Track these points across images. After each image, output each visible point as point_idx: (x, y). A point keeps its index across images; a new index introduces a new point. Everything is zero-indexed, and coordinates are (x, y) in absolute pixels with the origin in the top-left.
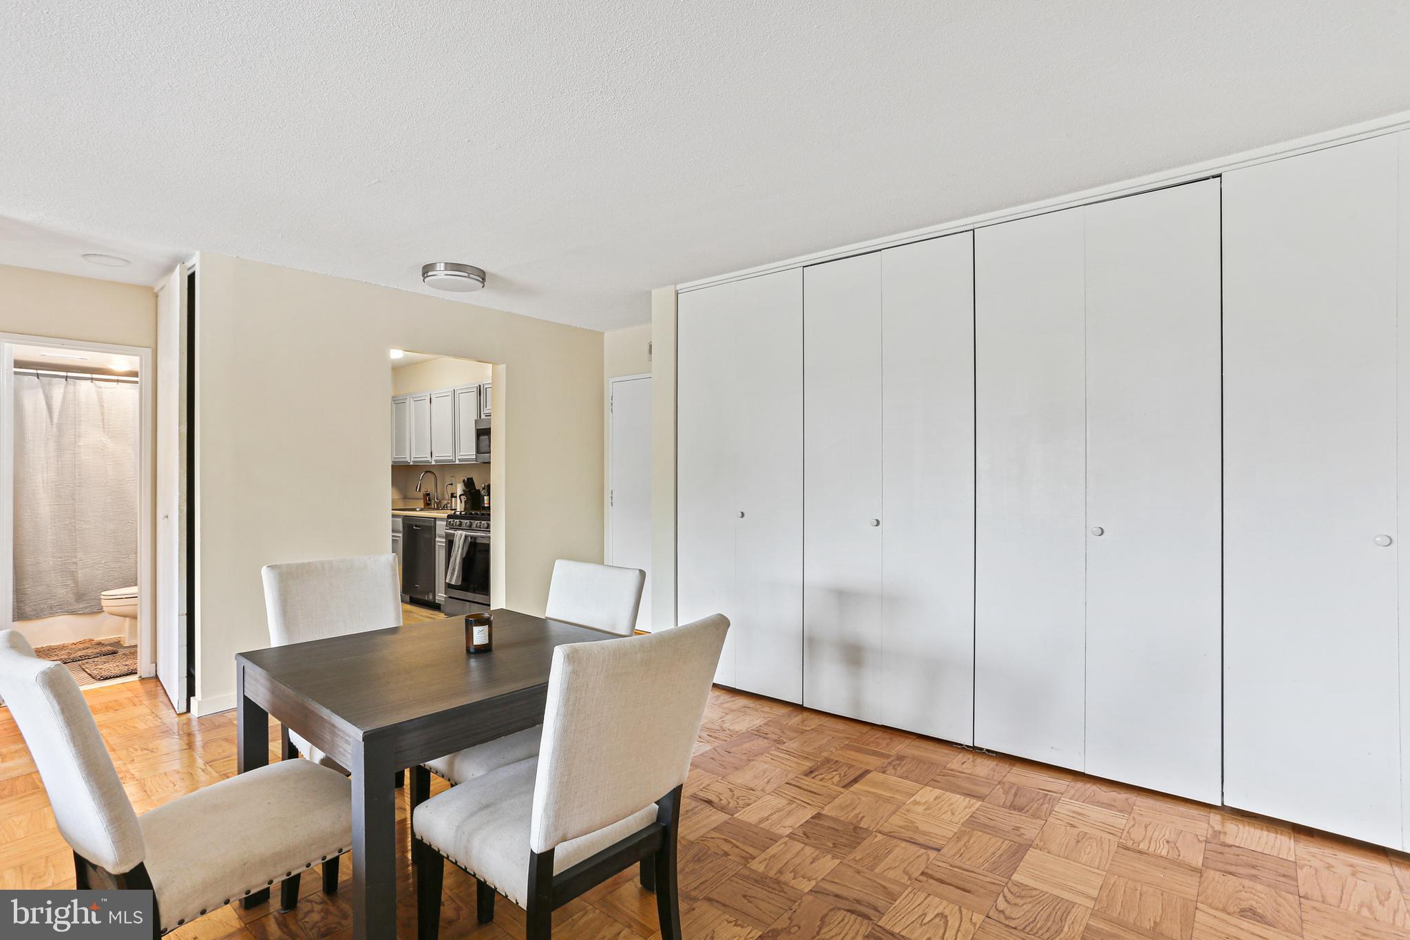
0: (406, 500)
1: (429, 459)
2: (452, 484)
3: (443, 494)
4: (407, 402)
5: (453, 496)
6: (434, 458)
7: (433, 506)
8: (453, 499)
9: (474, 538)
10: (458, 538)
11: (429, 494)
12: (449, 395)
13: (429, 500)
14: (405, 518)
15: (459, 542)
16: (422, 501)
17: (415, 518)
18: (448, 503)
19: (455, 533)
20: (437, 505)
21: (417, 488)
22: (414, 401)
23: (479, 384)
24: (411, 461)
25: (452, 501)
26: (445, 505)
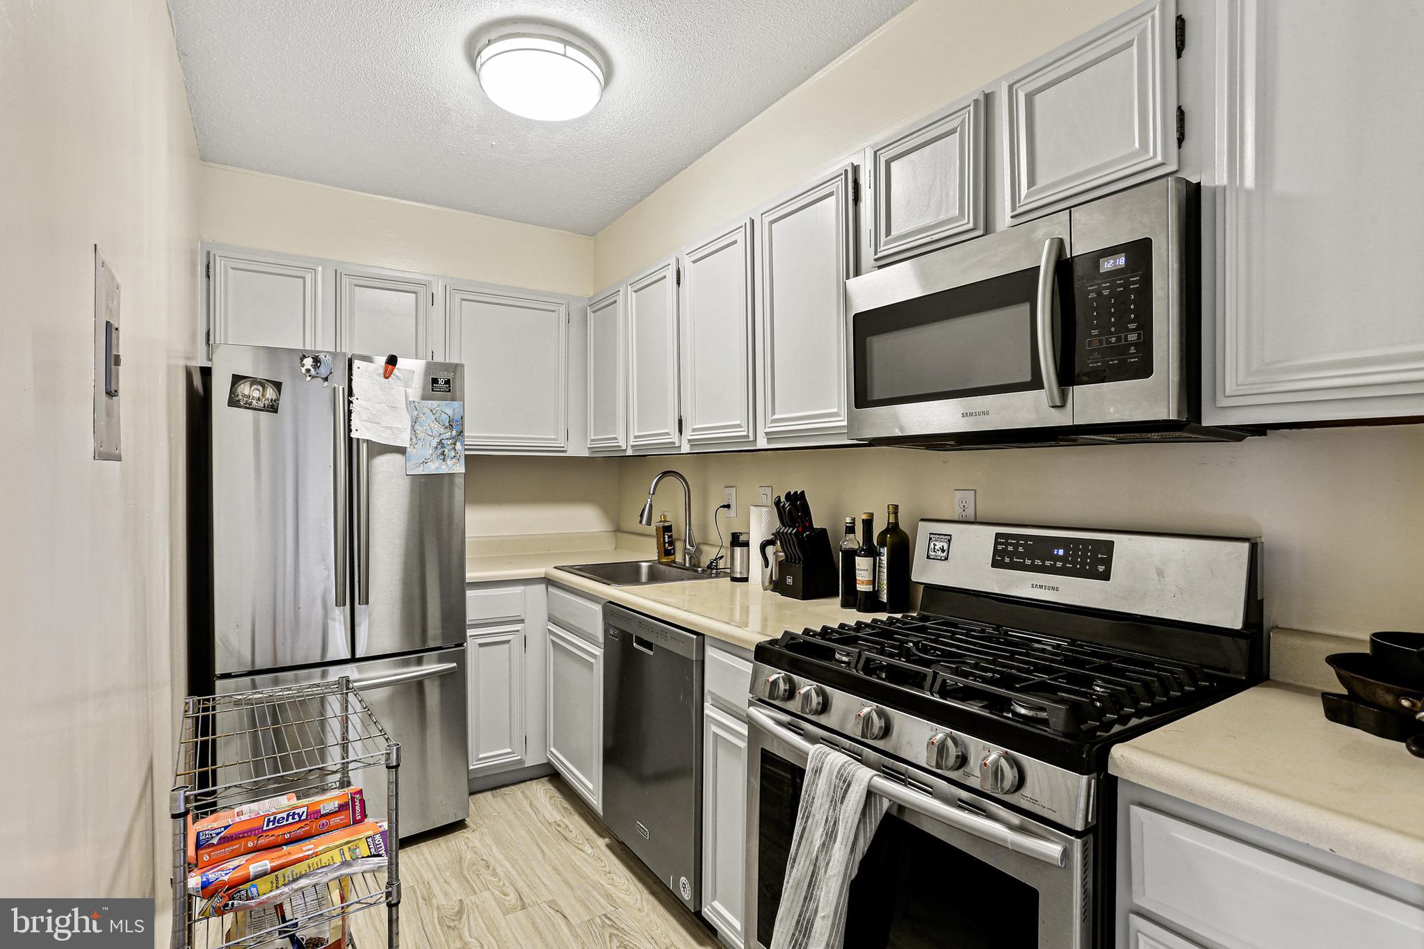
0: (621, 535)
1: (674, 437)
2: (728, 506)
3: (704, 529)
4: (620, 298)
5: (738, 541)
6: (688, 434)
7: (679, 558)
8: (738, 550)
9: (903, 808)
10: (822, 781)
11: (671, 526)
12: (735, 242)
13: (669, 542)
14: (612, 610)
15: (827, 806)
16: (654, 541)
17: (644, 620)
18: (722, 557)
19: (804, 755)
20: (690, 558)
21: (642, 516)
22: (635, 292)
23: (850, 162)
24: (629, 447)
25: (735, 554)
26: (712, 563)
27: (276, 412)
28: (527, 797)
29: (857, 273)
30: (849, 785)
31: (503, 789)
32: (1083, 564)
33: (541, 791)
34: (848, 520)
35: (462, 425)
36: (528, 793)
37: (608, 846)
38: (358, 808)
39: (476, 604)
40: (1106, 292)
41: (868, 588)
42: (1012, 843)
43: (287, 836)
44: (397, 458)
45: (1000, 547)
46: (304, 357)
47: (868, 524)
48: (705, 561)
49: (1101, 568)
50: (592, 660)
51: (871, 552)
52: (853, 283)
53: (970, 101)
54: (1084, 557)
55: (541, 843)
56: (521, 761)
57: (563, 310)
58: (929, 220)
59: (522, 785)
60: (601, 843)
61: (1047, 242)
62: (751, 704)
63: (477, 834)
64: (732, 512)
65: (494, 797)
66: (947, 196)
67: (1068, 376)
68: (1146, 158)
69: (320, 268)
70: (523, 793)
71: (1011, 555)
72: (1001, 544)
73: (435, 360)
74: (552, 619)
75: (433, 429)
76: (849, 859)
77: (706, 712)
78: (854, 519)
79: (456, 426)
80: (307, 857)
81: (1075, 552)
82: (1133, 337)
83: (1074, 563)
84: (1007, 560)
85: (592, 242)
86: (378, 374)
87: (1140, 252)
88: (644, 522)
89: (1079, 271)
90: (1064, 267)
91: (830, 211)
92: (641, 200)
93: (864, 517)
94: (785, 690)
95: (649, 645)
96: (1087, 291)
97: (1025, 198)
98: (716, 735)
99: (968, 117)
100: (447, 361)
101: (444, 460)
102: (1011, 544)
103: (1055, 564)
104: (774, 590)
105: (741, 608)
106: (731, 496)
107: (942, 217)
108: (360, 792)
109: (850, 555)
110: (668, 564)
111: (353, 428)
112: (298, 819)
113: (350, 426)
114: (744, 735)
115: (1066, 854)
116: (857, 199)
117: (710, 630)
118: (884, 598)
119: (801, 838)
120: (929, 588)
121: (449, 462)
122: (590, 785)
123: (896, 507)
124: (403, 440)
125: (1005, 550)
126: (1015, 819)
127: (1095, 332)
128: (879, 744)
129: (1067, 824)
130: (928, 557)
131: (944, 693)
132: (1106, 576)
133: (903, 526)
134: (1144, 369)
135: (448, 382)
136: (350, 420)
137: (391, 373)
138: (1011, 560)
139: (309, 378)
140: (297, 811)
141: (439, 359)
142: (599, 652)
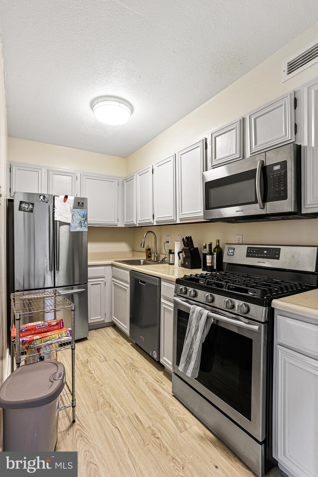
0: (133, 252)
1: (152, 220)
2: (168, 242)
3: (161, 250)
4: (135, 178)
5: (171, 252)
6: (156, 219)
7: (153, 259)
8: (171, 255)
9: (218, 321)
10: (195, 315)
11: (150, 249)
12: (170, 161)
13: (150, 254)
14: (132, 272)
15: (196, 322)
16: (145, 254)
17: (142, 275)
18: (166, 257)
19: (189, 309)
20: (156, 258)
21: (141, 245)
22: (139, 176)
23: (204, 137)
24: (137, 224)
25: (170, 257)
26: (163, 259)
27: (32, 212)
28: (106, 332)
29: (206, 170)
30: (202, 315)
31: (98, 330)
32: (272, 255)
33: (110, 330)
34: (204, 244)
35: (87, 216)
36: (106, 330)
37: (131, 345)
38: (61, 324)
39: (91, 272)
40: (275, 176)
41: (210, 265)
42: (246, 327)
43: (43, 331)
44: (67, 226)
45: (249, 251)
46: (41, 196)
47: (210, 245)
48: (161, 259)
49: (277, 256)
50: (126, 288)
51: (211, 253)
52: (205, 173)
53: (238, 120)
54: (272, 253)
55: (111, 344)
56: (104, 321)
57: (117, 181)
58: (227, 155)
59: (104, 328)
60: (129, 344)
61: (259, 161)
62: (175, 296)
63: (91, 341)
64: (169, 244)
65: (96, 331)
66: (232, 147)
67: (265, 200)
68: (286, 138)
69: (43, 169)
70: (104, 330)
71: (251, 253)
72: (249, 250)
73: (77, 197)
74: (113, 277)
75: (78, 217)
76: (202, 336)
77: (161, 301)
78: (206, 244)
79: (85, 217)
80: (49, 336)
81: (270, 252)
82: (282, 188)
83: (269, 255)
84: (251, 255)
85: (125, 160)
86: (62, 201)
87: (284, 164)
88: (142, 247)
89: (268, 170)
90: (264, 168)
91: (199, 152)
92: (141, 147)
93: (209, 243)
94: (184, 291)
95: (144, 283)
96: (270, 176)
97: (254, 148)
98: (164, 308)
99: (238, 124)
100: (81, 197)
101: (81, 227)
102: (252, 250)
103: (264, 255)
104: (182, 267)
105: (172, 271)
106: (169, 239)
107: (231, 154)
108: (62, 320)
109: (205, 255)
110: (149, 260)
111: (55, 217)
112: (45, 326)
113: (54, 216)
114: (173, 307)
115: (260, 329)
116: (206, 148)
117: (163, 276)
118: (215, 268)
119: (189, 331)
120: (229, 264)
121: (83, 228)
122: (126, 327)
123: (219, 240)
124: (69, 221)
125: (250, 252)
126: (247, 321)
127: (272, 187)
128: (211, 304)
129: (260, 320)
130: (228, 255)
131: (229, 289)
132: (278, 258)
133: (221, 246)
134: (285, 197)
135: (83, 203)
136: (54, 215)
137: (66, 200)
138: (252, 255)
139: (42, 202)
140: (45, 324)
141: (79, 196)
142: (128, 286)
